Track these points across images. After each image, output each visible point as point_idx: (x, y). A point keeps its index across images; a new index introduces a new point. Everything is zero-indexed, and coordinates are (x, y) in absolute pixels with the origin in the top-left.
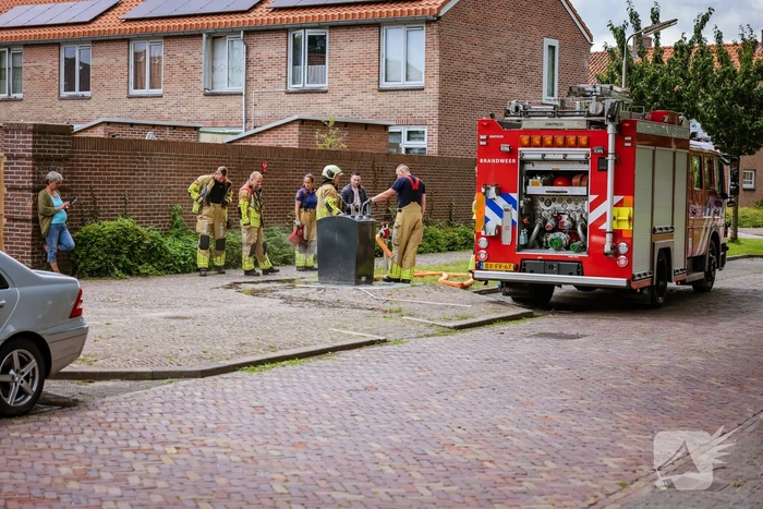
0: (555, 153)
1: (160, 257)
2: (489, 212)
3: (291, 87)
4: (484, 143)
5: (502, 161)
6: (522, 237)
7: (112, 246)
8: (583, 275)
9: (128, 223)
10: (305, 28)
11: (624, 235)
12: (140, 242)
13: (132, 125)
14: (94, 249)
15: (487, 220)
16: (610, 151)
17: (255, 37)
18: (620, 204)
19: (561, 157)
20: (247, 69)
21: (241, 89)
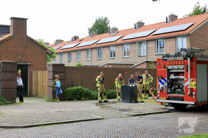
0: (176, 67)
1: (89, 96)
2: (160, 84)
3: (157, 54)
4: (158, 65)
5: (163, 70)
6: (169, 90)
7: (74, 93)
8: (184, 101)
9: (79, 87)
10: (159, 39)
11: (194, 90)
12: (83, 92)
13: (115, 64)
14: (69, 94)
15: (160, 86)
16: (189, 66)
17: (148, 42)
18: (193, 81)
19: (177, 68)
20: (147, 50)
21: (146, 55)
